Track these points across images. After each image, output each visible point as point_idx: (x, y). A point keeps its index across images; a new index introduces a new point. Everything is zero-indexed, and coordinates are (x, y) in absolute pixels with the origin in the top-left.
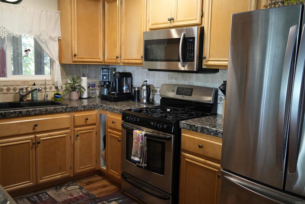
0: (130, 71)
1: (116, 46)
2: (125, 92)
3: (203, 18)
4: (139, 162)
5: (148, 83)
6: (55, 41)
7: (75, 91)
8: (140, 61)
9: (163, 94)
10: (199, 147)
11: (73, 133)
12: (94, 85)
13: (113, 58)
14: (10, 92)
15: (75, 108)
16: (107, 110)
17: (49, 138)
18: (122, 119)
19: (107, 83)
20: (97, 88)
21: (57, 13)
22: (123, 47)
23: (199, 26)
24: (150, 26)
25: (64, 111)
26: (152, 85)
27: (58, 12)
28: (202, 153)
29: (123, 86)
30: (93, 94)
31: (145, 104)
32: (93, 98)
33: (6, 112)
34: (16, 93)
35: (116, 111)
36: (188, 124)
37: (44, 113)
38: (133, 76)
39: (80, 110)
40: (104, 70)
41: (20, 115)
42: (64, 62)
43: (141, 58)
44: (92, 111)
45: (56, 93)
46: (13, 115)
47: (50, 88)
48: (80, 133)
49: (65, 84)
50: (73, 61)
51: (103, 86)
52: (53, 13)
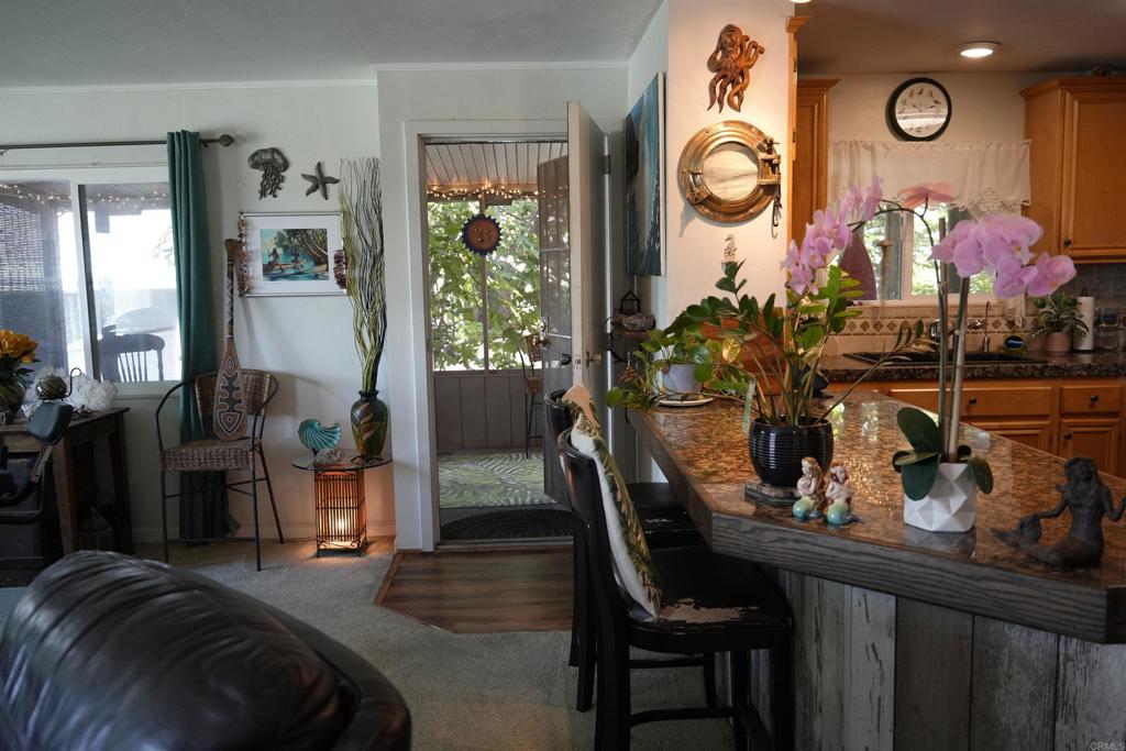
6: (1013, 211)
7: (1059, 331)
11: (1056, 430)
12: (1114, 316)
15: (1063, 370)
20: (1121, 326)
21: (1023, 144)
25: (1037, 373)
27: (1027, 141)
30: (1107, 340)
32: (1109, 350)
33: (917, 367)
39: (1079, 376)
44: (1114, 382)
45: (1009, 335)
46: (929, 376)
47: (996, 324)
48: (1076, 433)
49: (1033, 315)
52: (1014, 147)
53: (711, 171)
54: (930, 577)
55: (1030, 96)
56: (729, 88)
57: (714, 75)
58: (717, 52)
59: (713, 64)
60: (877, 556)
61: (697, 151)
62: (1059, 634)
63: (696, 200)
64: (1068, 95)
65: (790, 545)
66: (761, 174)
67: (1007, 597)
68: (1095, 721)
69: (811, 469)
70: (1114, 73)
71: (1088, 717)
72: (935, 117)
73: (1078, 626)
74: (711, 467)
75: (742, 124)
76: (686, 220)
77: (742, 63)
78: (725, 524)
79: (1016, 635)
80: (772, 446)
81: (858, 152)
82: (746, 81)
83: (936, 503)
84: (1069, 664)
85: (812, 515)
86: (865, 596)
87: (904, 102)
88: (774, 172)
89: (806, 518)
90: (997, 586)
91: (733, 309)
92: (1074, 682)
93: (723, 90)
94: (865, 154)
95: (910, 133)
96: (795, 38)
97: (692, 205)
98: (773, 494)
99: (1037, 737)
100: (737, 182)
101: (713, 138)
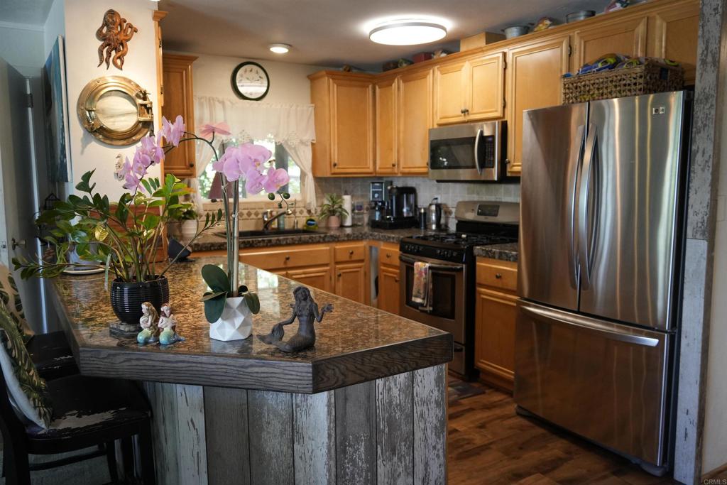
0: (414, 185)
1: (392, 149)
2: (405, 215)
3: (506, 110)
4: (422, 305)
5: (439, 201)
6: (307, 145)
7: (334, 215)
8: (425, 170)
9: (459, 216)
10: (497, 277)
11: (333, 271)
12: (361, 207)
13: (388, 166)
14: (251, 217)
15: (335, 238)
16: (379, 240)
17: (303, 276)
18: (400, 250)
19: (380, 204)
20: (365, 212)
21: (310, 107)
22: (402, 151)
23: (500, 121)
24: (438, 120)
25: (321, 240)
26: (445, 204)
27: (312, 105)
28: (500, 286)
29: (403, 207)
30: (359, 220)
31: (435, 231)
32: (359, 226)
34: (259, 219)
35: (392, 240)
36: (483, 250)
37: (297, 242)
38: (418, 191)
39: (343, 240)
40: (376, 184)
41: (270, 245)
42: (319, 175)
43: (426, 165)
44: (360, 243)
45: (308, 218)
46: (261, 244)
47: (301, 212)
48: (344, 273)
49: (321, 206)
50: (333, 172)
51: (374, 208)
52: (305, 108)
53: (103, 110)
54: (220, 370)
55: (312, 79)
56: (113, 53)
57: (102, 43)
58: (102, 27)
59: (99, 34)
60: (189, 362)
61: (91, 95)
62: (292, 393)
63: (92, 129)
64: (331, 80)
65: (134, 363)
66: (140, 114)
67: (262, 375)
68: (313, 440)
69: (148, 310)
70: (354, 71)
71: (309, 438)
72: (261, 86)
73: (299, 386)
74: (91, 315)
75: (125, 79)
76: (85, 143)
77: (121, 37)
78: (89, 355)
79: (270, 398)
80: (126, 296)
81: (214, 103)
82: (125, 49)
83: (226, 323)
84: (298, 409)
85: (151, 341)
86: (185, 389)
87: (242, 76)
88: (148, 113)
89: (146, 342)
90: (256, 369)
91: (90, 204)
92: (302, 419)
93: (109, 54)
94: (219, 107)
95: (245, 95)
96: (159, 25)
97: (89, 132)
98: (127, 329)
99: (285, 456)
100: (123, 118)
101: (104, 86)
